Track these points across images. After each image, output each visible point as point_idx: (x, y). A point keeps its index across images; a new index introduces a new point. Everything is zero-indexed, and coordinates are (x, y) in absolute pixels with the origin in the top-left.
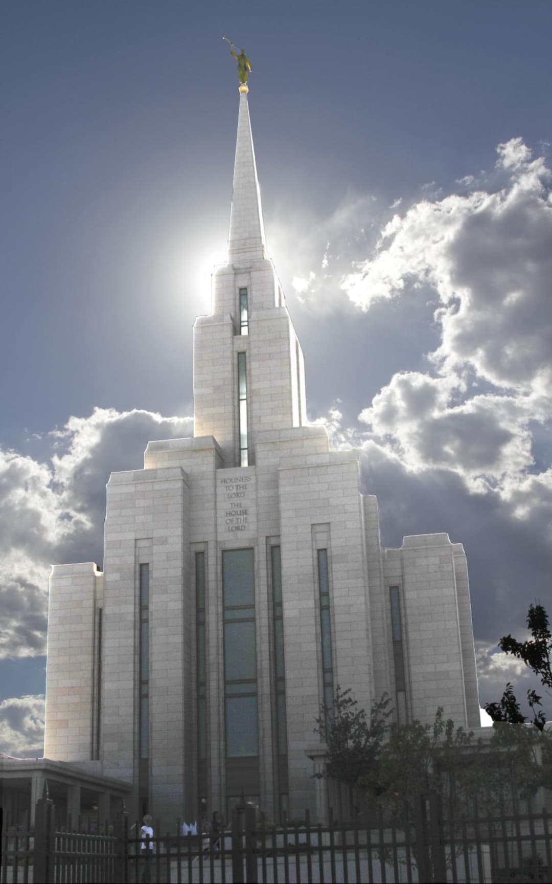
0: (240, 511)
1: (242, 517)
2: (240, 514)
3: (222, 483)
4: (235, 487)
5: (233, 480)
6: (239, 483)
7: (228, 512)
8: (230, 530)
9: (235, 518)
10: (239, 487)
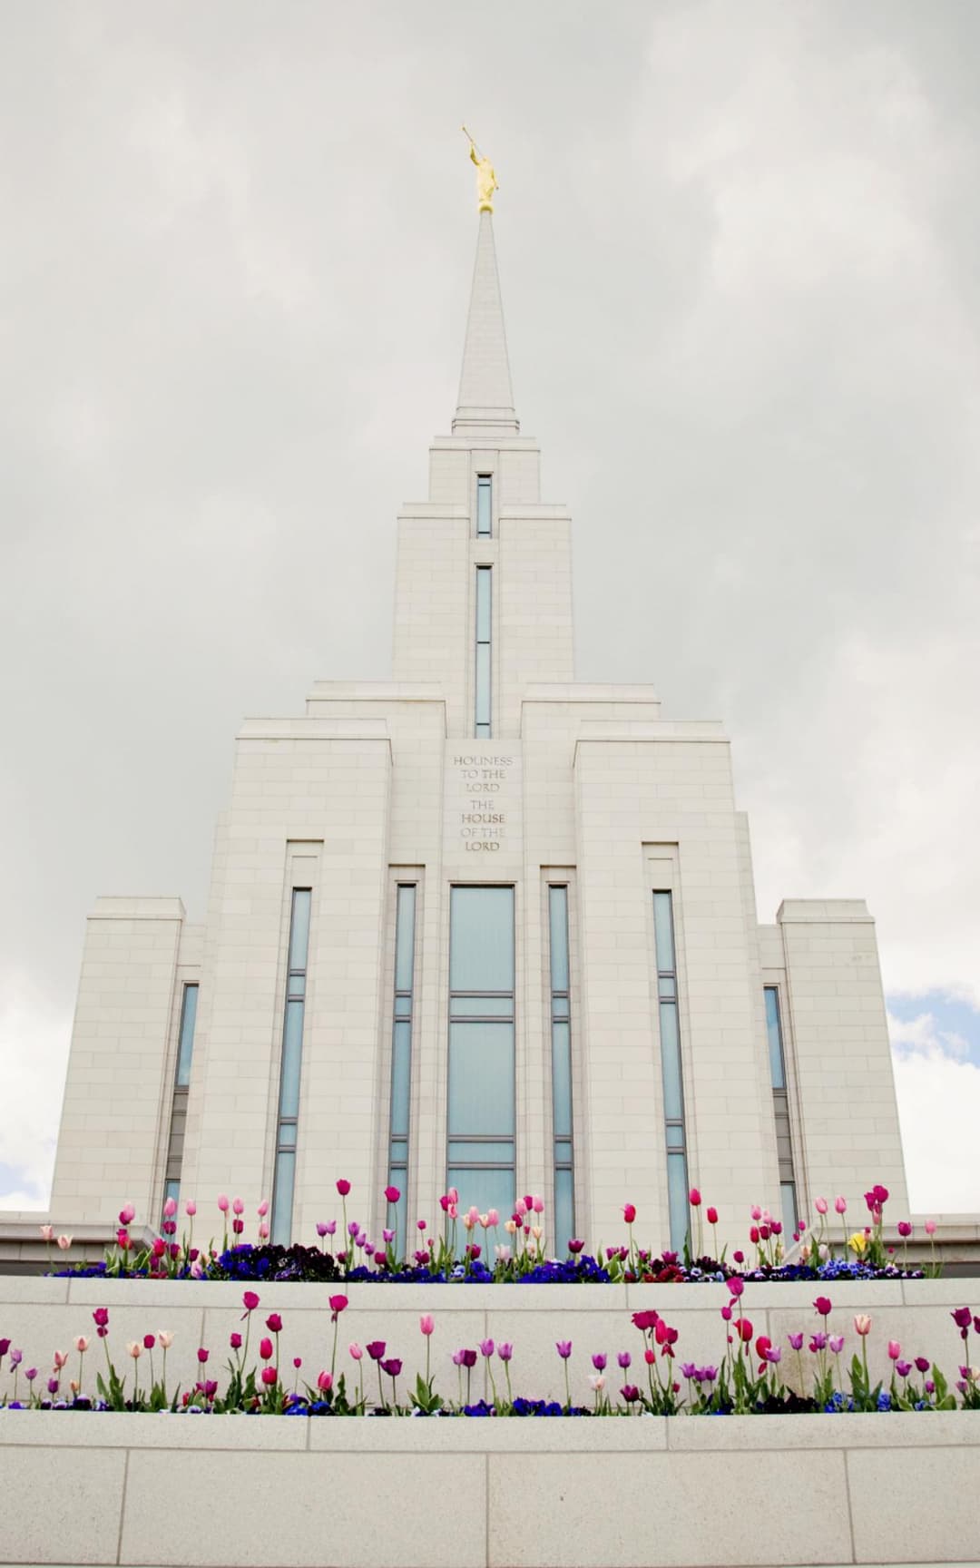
0: (490, 816)
1: (492, 826)
2: (490, 821)
3: (455, 764)
4: (480, 773)
5: (478, 761)
6: (488, 766)
7: (466, 816)
8: (469, 847)
9: (479, 826)
10: (488, 773)
